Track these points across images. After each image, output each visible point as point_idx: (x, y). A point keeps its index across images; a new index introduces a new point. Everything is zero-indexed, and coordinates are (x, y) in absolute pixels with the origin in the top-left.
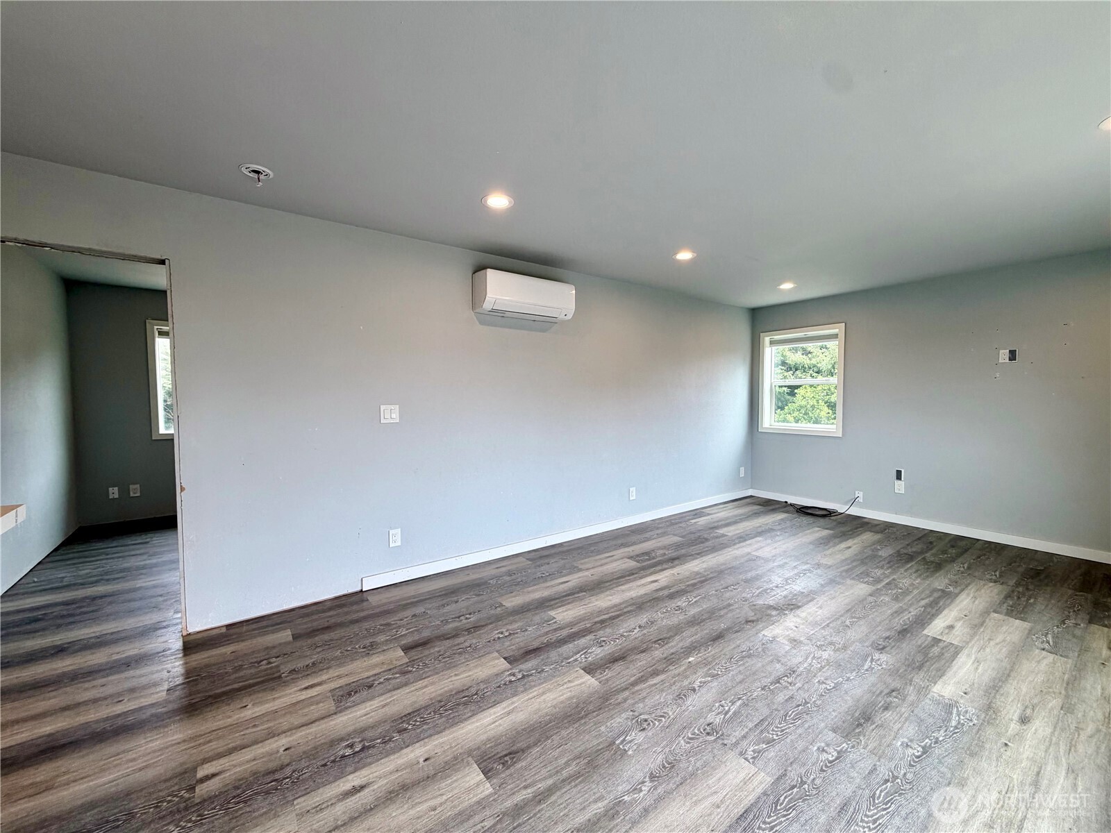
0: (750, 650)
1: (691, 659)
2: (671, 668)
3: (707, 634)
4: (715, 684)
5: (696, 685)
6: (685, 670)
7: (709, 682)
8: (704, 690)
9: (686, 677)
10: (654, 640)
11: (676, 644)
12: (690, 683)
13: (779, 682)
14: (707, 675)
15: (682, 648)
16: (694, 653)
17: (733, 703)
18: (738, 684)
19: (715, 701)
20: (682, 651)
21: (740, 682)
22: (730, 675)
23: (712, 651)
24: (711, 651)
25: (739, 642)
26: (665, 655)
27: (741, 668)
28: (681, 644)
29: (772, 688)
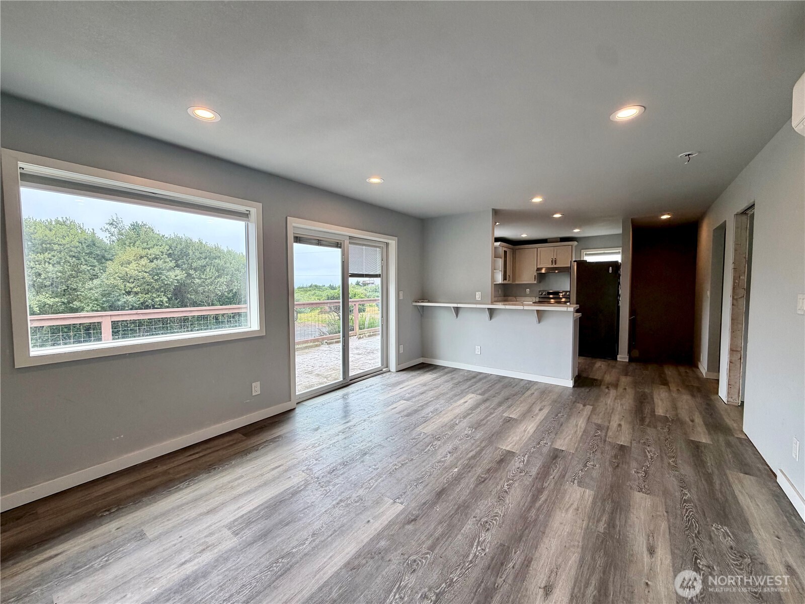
0: (416, 485)
1: (456, 470)
2: (466, 462)
3: (450, 495)
4: (439, 458)
5: (449, 455)
6: (458, 463)
7: (442, 458)
8: (445, 453)
9: (456, 458)
10: (487, 480)
11: (470, 481)
12: (452, 455)
13: (402, 464)
14: (444, 462)
15: (464, 477)
16: (455, 475)
17: (429, 450)
18: (426, 460)
19: (438, 449)
20: (464, 475)
21: (424, 461)
22: (430, 464)
23: (443, 480)
24: (444, 478)
25: (424, 491)
26: (474, 469)
27: (423, 470)
28: (467, 480)
29: (407, 461)
